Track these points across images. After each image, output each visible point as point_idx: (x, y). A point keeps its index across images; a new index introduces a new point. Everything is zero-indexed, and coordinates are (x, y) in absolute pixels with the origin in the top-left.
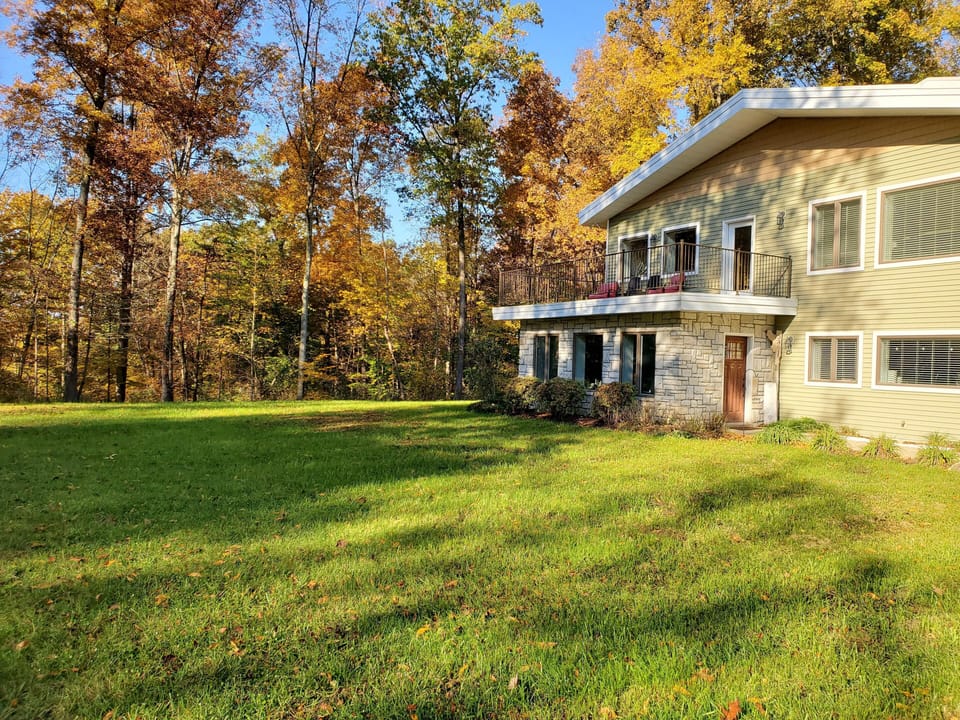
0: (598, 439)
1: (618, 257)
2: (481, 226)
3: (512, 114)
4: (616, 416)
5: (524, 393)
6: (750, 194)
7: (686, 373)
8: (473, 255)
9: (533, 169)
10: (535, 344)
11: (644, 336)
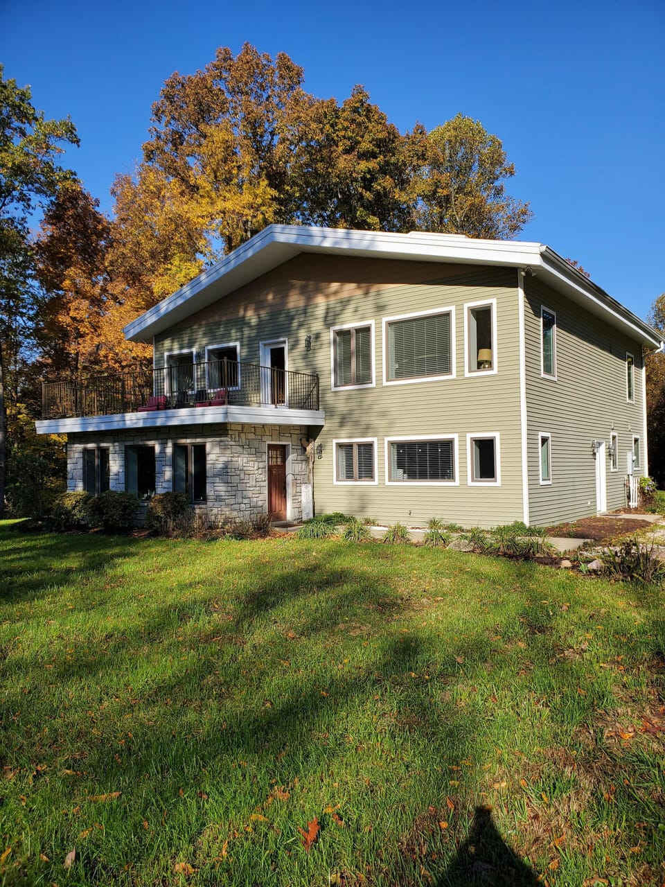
0: (153, 550)
1: (165, 371)
2: (20, 338)
3: (50, 230)
4: (171, 524)
5: (74, 508)
6: (282, 318)
7: (235, 480)
8: (12, 367)
9: (75, 285)
10: (84, 458)
11: (195, 446)
